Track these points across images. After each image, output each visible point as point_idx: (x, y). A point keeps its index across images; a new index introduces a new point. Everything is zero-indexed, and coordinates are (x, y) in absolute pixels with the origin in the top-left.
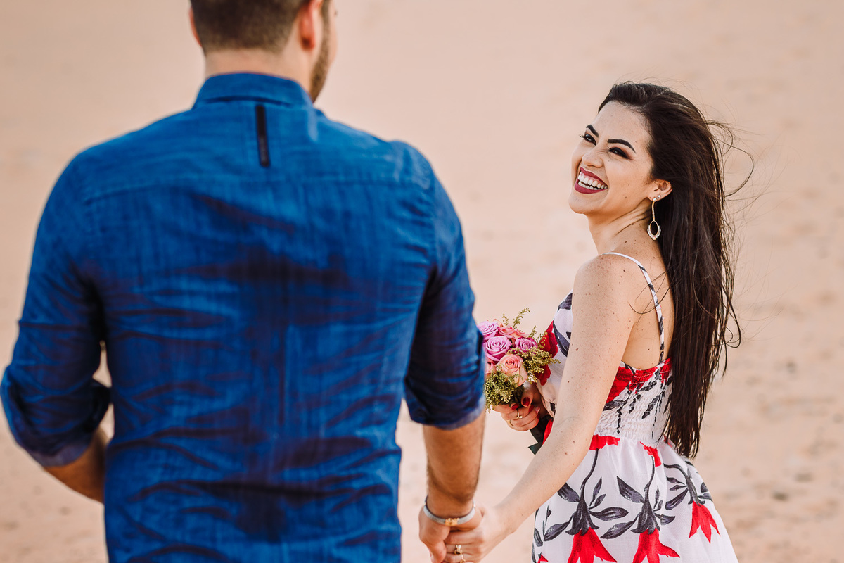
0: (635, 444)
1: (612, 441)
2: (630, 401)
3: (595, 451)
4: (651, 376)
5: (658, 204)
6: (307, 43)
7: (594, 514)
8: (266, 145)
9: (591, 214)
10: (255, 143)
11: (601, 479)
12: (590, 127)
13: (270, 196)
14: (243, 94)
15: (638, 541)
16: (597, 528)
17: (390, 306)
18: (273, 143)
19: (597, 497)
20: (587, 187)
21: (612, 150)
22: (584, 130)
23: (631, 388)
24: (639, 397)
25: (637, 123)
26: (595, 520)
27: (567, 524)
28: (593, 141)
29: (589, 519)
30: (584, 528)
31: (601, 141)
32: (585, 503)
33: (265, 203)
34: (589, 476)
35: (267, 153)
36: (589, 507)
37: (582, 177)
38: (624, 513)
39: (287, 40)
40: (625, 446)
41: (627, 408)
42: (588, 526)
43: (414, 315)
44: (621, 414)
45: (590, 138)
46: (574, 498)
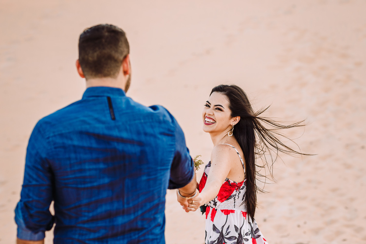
0: (240, 211)
1: (233, 211)
2: (237, 194)
3: (227, 215)
4: (242, 184)
5: (235, 126)
6: (125, 73)
7: (226, 238)
8: (113, 112)
9: (211, 132)
10: (108, 112)
11: (229, 226)
12: (208, 102)
13: (117, 130)
14: (102, 95)
16: (227, 243)
17: (163, 168)
18: (115, 110)
19: (227, 232)
20: (209, 123)
21: (216, 109)
22: (205, 103)
23: (237, 189)
24: (240, 192)
25: (224, 98)
26: (226, 240)
27: (215, 241)
28: (209, 107)
29: (224, 240)
30: (221, 243)
31: (212, 106)
32: (223, 234)
33: (115, 133)
34: (225, 224)
35: (114, 115)
36: (224, 235)
37: (207, 119)
38: (236, 238)
39: (118, 72)
40: (237, 213)
41: (237, 197)
42: (223, 242)
43: (169, 171)
44: (235, 200)
45: (208, 106)
46: (218, 232)
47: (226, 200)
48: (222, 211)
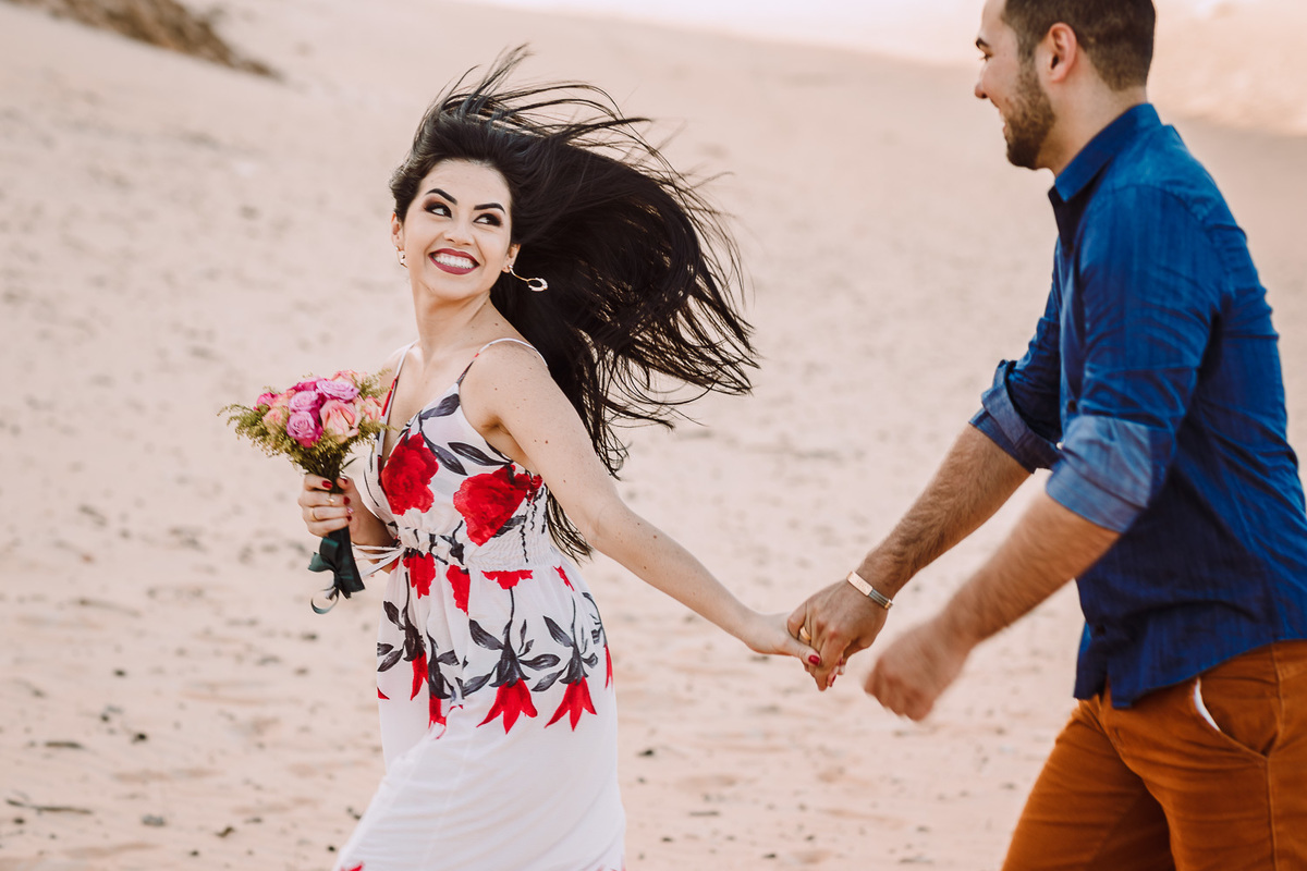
0: (550, 571)
1: (526, 574)
2: (530, 515)
3: (508, 590)
7: (524, 663)
11: (525, 622)
15: (564, 693)
16: (528, 679)
19: (525, 643)
23: (529, 498)
24: (536, 508)
26: (525, 670)
27: (489, 676)
29: (519, 669)
30: (512, 678)
31: (464, 210)
32: (512, 651)
34: (511, 621)
36: (517, 655)
38: (556, 660)
41: (528, 525)
42: (518, 676)
44: (524, 535)
45: (441, 208)
46: (494, 645)
47: (495, 536)
48: (490, 575)
